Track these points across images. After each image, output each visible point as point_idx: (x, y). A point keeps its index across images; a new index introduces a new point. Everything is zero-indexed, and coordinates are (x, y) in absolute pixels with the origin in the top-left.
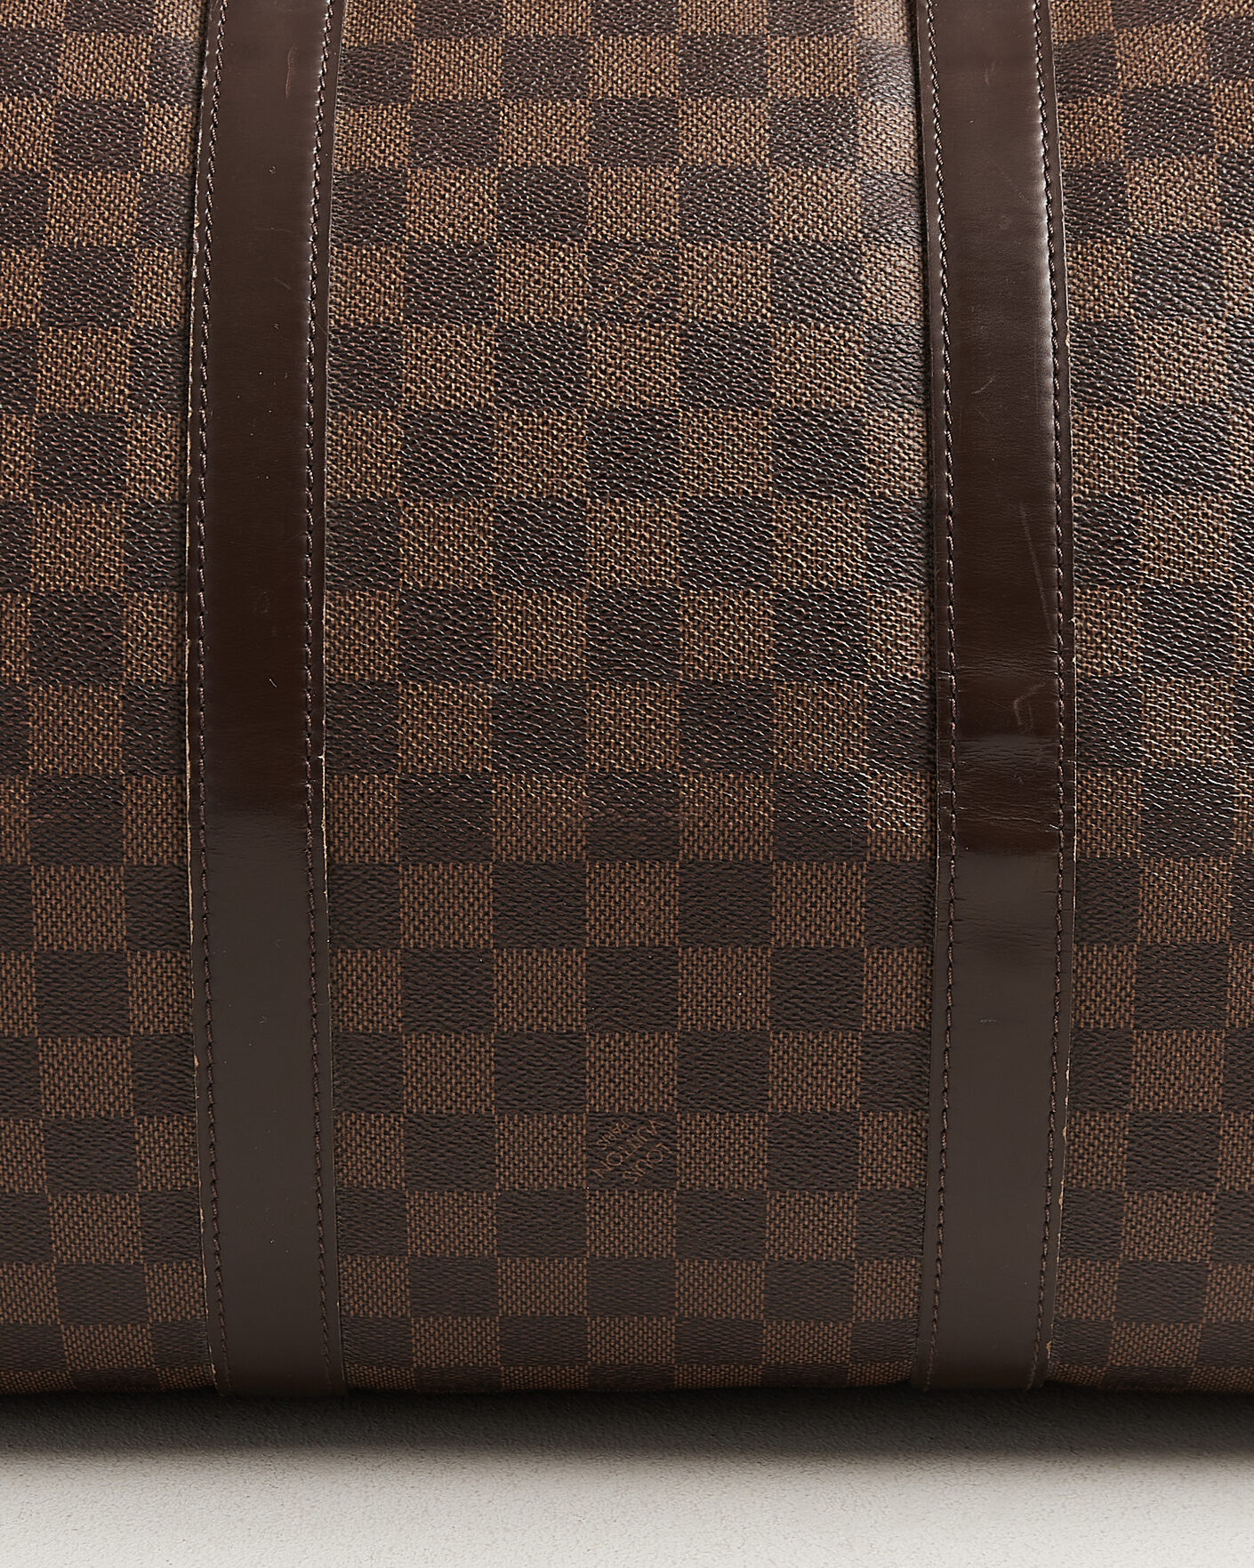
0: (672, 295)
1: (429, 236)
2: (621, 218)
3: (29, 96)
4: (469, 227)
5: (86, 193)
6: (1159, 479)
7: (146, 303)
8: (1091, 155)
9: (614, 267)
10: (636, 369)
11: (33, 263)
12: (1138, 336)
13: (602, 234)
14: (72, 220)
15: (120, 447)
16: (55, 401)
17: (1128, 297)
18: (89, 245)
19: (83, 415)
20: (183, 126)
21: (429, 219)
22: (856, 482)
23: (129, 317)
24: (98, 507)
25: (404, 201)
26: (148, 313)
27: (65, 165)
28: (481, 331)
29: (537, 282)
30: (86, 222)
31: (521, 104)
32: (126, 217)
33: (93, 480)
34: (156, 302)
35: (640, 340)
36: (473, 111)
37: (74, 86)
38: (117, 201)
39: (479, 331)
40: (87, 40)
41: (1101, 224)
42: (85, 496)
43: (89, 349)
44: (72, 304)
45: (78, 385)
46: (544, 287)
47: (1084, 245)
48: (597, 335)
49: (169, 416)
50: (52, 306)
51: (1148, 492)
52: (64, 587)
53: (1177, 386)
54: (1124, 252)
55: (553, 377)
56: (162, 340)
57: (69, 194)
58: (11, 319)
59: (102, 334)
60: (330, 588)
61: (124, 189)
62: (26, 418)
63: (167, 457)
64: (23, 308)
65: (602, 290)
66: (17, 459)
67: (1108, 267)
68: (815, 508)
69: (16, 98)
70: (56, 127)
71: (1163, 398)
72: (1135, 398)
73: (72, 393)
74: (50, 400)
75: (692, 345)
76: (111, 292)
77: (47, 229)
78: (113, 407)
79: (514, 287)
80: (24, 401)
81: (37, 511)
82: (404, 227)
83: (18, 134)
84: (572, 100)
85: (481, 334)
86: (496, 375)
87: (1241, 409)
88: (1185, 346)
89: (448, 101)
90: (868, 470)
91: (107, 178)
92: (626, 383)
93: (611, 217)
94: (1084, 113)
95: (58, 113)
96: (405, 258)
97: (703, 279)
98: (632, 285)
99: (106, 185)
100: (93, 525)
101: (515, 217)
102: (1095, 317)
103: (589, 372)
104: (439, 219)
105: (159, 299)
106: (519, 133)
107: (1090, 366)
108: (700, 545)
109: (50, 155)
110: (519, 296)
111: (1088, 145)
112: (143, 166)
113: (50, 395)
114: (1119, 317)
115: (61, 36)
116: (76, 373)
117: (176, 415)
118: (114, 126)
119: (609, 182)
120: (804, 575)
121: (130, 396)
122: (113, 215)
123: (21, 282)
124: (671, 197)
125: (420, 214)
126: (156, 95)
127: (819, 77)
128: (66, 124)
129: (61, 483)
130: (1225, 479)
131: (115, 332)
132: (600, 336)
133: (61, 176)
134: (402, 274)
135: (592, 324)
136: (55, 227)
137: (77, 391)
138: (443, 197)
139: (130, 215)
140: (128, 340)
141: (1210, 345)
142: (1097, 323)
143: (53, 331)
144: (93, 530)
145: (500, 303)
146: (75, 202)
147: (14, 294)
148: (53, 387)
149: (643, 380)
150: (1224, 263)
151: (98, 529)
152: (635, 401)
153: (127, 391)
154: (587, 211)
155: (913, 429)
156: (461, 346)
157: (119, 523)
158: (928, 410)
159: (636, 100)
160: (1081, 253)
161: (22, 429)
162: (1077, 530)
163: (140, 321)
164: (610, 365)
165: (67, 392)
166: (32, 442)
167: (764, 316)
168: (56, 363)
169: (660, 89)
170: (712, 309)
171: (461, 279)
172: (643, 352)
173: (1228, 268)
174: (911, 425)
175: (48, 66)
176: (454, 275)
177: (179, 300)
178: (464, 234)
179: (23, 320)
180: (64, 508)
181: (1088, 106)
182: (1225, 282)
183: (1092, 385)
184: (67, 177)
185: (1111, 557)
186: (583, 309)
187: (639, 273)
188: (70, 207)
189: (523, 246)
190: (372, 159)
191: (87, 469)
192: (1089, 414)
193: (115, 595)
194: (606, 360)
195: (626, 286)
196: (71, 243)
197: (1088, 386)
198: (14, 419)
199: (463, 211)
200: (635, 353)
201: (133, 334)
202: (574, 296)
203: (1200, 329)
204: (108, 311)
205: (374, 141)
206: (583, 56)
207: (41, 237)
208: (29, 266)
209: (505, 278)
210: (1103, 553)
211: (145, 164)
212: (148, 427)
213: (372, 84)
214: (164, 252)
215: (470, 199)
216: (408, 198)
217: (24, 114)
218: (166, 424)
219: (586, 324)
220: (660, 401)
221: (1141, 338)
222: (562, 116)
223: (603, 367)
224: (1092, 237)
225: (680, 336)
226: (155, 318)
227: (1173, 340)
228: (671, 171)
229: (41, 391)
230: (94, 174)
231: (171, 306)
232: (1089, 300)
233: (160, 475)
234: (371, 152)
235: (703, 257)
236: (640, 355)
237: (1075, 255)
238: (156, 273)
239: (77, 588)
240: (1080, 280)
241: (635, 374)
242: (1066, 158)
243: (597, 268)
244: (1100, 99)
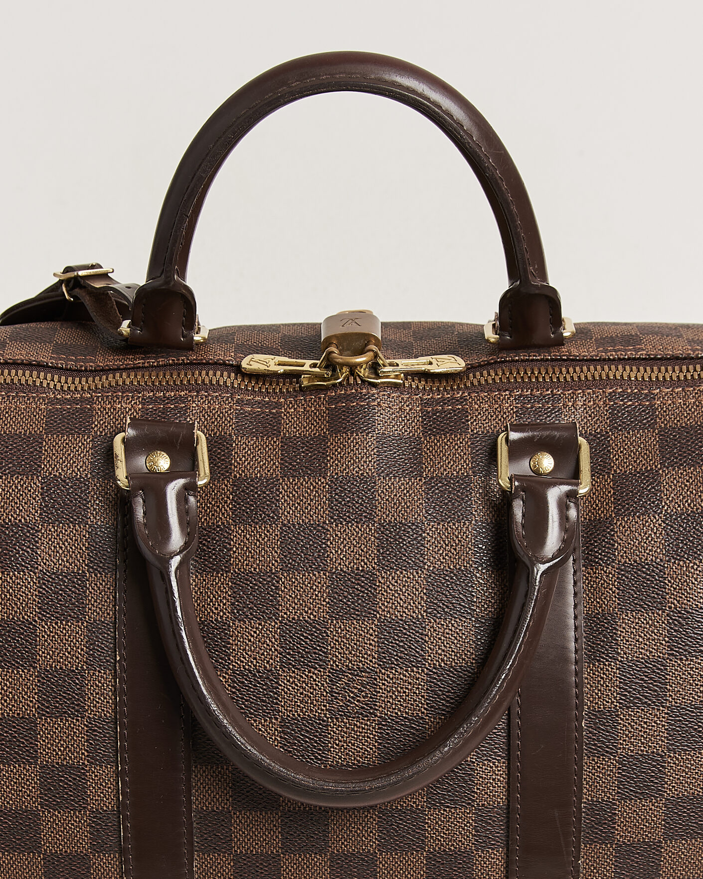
0: (374, 701)
1: (243, 666)
2: (346, 654)
3: (23, 572)
4: (264, 659)
5: (58, 635)
6: (627, 792)
7: (93, 704)
8: (599, 607)
9: (342, 684)
10: (354, 743)
11: (31, 678)
12: (621, 718)
13: (336, 664)
14: (51, 652)
15: (84, 783)
16: (48, 758)
17: (617, 697)
18: (61, 668)
19: (63, 765)
20: (108, 588)
21: (243, 655)
22: (470, 799)
23: (85, 711)
24: (74, 813)
25: (229, 643)
26: (95, 709)
27: (45, 616)
28: (272, 722)
29: (302, 694)
30: (58, 654)
31: (291, 576)
32: (80, 651)
33: (70, 799)
34: (98, 702)
35: (357, 727)
36: (264, 580)
37: (48, 563)
38: (74, 641)
39: (271, 722)
40: (53, 530)
41: (603, 653)
42: (67, 808)
43: (65, 730)
44: (54, 703)
45: (60, 750)
46: (305, 697)
47: (594, 665)
48: (334, 725)
49: (109, 766)
50: (43, 705)
51: (621, 799)
52: (60, 851)
53: (640, 745)
54: (615, 671)
55: (311, 748)
56: (103, 724)
57: (48, 636)
58: (22, 711)
59: (71, 721)
60: (197, 851)
61: (78, 633)
62: (34, 767)
63: (109, 788)
64: (28, 705)
65: (336, 698)
66: (31, 788)
67: (606, 679)
68: (448, 813)
69: (16, 573)
70: (39, 592)
71: (632, 751)
72: (617, 752)
73: (57, 754)
74: (45, 757)
75: (384, 730)
76: (74, 697)
77: (38, 657)
78: (79, 762)
79: (289, 697)
80: (32, 758)
81: (43, 814)
82: (229, 659)
83: (19, 596)
84: (319, 573)
85: (272, 724)
86: (281, 747)
87: (672, 755)
88: (645, 723)
89: (251, 572)
90: (476, 793)
91: (68, 625)
92: (349, 751)
93: (341, 653)
94: (597, 578)
95: (39, 582)
96: (231, 679)
97: (390, 691)
98: (352, 695)
99: (68, 630)
100: (73, 822)
101: (289, 654)
102: (598, 708)
103: (330, 745)
104: (248, 655)
105: (100, 702)
106: (290, 596)
107: (594, 734)
108: (388, 832)
109: (37, 610)
110: (292, 702)
111: (598, 600)
112: (87, 617)
113: (46, 755)
114: (611, 708)
115: (38, 527)
116: (58, 743)
117: (113, 766)
118: (70, 590)
119: (340, 630)
120: (442, 845)
121: (87, 756)
122: (73, 650)
123: (26, 690)
124: (373, 640)
125: (238, 651)
126: (92, 568)
127: (453, 554)
128: (44, 589)
129: (55, 801)
130: (662, 791)
131: (77, 720)
132: (336, 725)
133: (43, 624)
134: (229, 688)
135: (331, 718)
136: (42, 656)
137: (60, 753)
138: (250, 641)
139: (82, 650)
140: (85, 725)
141: (658, 722)
142: (599, 711)
143: (45, 719)
144: (72, 824)
145: (282, 706)
146: (52, 640)
147: (23, 697)
148: (47, 750)
149: (358, 749)
150: (668, 677)
151: (75, 824)
152: (354, 760)
153: (86, 754)
154: (327, 649)
155: (500, 771)
156: (262, 731)
157: (86, 821)
158: (509, 760)
159: (353, 572)
160: (592, 670)
161: (32, 773)
162: (584, 817)
163: (91, 714)
164: (341, 741)
165: (54, 753)
166: (37, 779)
167: (423, 713)
168: (48, 737)
169: (366, 564)
170: (395, 709)
171: (261, 692)
172: (358, 734)
173: (670, 679)
174: (499, 769)
175: (32, 550)
176: (257, 689)
177: (110, 701)
178: (262, 664)
179: (29, 712)
180: (56, 813)
181: (598, 573)
182: (668, 687)
183: (595, 745)
184: (47, 625)
185: (601, 830)
186: (326, 710)
187: (356, 688)
188: (49, 644)
189: (294, 672)
190: (211, 614)
191: (67, 794)
192: (593, 760)
193: (86, 855)
194: (338, 738)
195: (349, 696)
196: (51, 667)
197: (593, 745)
198: (27, 767)
199: (261, 649)
200: (354, 734)
201: (87, 721)
202: (321, 702)
203: (653, 714)
204: (73, 708)
205: (212, 600)
206: (324, 539)
207: (35, 662)
208: (29, 680)
209: (284, 691)
210: (596, 829)
211: (88, 616)
212: (98, 772)
213: (210, 557)
214: (101, 673)
215: (264, 642)
216: (231, 641)
217: (21, 583)
218: (108, 770)
219: (328, 718)
220: (367, 761)
221: (622, 719)
222: (313, 584)
223: (337, 742)
224: (599, 661)
225: (378, 724)
226: (98, 712)
227: (639, 720)
228: (373, 623)
229: (40, 752)
230: (61, 623)
231: (106, 705)
232: (595, 698)
233: (106, 797)
234: (210, 608)
235: (390, 678)
236: (357, 735)
237: (589, 671)
238: (97, 686)
239: (66, 852)
240: (591, 686)
241: (354, 746)
242: (586, 607)
243: (333, 685)
244: (605, 569)
